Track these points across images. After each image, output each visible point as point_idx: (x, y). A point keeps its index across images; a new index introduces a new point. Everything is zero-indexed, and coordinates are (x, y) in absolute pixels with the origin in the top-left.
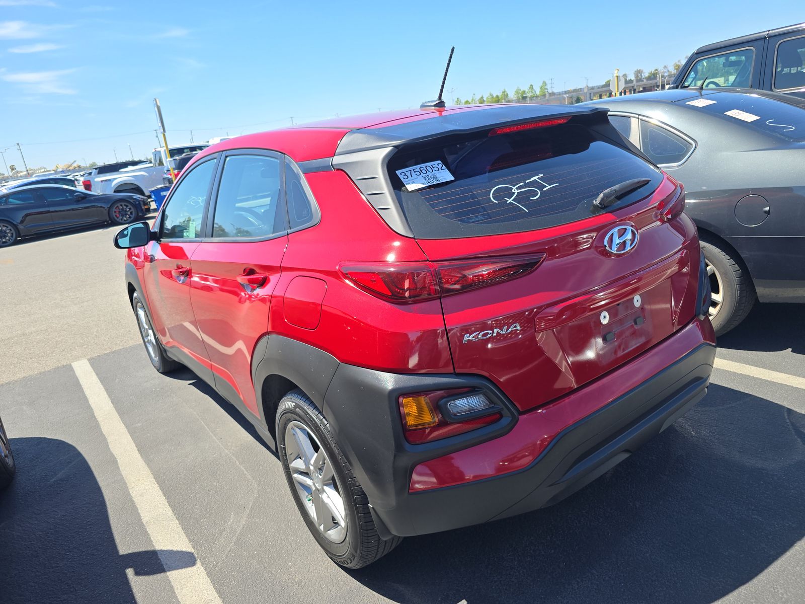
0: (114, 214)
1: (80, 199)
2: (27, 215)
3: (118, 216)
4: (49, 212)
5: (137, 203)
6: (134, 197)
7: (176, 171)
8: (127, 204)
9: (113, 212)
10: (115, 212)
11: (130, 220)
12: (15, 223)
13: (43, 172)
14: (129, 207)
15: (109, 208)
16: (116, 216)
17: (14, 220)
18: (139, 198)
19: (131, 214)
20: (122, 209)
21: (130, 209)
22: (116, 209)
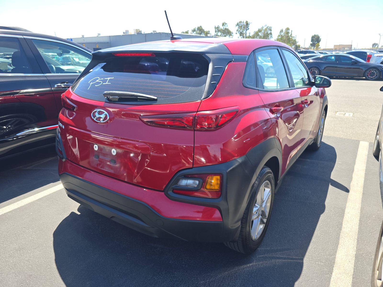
0: (367, 74)
1: (354, 63)
2: (327, 67)
3: (369, 75)
4: (337, 67)
8: (376, 70)
9: (367, 73)
10: (368, 73)
11: (374, 79)
12: (320, 70)
15: (366, 71)
17: (321, 68)
19: (376, 76)
20: (373, 72)
21: (377, 73)
22: (369, 71)
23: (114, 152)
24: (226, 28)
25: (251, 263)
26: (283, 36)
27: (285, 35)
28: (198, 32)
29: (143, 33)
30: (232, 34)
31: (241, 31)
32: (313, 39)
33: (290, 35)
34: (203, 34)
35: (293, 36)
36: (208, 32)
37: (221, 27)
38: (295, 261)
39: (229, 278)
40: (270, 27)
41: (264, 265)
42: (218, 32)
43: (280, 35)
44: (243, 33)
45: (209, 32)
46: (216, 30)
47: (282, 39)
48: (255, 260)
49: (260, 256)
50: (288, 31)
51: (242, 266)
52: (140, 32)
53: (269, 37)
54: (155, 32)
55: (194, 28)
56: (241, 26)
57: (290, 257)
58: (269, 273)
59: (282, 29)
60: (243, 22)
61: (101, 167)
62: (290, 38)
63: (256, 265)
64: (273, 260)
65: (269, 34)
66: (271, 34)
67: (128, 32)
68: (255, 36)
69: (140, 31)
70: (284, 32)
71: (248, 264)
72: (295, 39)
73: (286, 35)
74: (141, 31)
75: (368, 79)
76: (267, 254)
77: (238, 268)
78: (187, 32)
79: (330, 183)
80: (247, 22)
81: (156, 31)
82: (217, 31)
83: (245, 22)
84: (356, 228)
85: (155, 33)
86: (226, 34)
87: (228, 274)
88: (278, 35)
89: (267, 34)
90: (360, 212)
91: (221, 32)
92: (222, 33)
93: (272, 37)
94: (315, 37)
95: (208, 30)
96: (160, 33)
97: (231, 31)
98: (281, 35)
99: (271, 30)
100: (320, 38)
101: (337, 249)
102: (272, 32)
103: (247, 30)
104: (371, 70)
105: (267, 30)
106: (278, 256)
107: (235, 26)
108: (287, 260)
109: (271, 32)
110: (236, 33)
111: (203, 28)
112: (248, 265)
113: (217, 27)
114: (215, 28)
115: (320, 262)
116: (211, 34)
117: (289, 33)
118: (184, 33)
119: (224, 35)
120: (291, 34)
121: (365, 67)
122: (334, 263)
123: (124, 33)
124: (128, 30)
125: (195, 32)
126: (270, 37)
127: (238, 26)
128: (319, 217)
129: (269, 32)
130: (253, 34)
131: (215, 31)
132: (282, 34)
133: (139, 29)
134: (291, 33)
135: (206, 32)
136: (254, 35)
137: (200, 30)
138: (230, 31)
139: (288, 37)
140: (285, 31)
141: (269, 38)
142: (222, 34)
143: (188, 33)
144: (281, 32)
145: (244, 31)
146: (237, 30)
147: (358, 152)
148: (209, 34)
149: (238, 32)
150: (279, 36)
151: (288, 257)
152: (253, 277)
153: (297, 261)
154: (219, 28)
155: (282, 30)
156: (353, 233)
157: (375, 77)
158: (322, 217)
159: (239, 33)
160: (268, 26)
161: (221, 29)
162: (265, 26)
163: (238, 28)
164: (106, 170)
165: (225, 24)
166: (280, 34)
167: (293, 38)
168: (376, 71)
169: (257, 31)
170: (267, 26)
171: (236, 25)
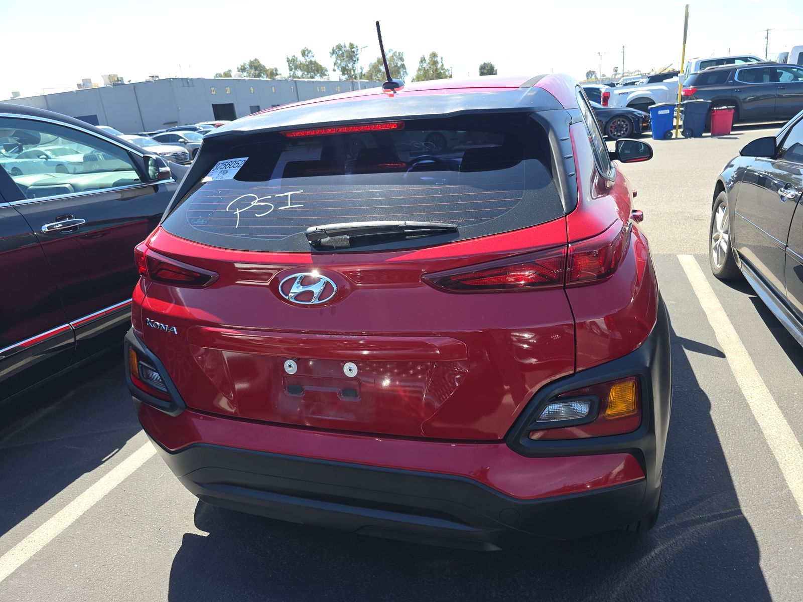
0: (610, 129)
3: (613, 131)
5: (637, 119)
6: (635, 113)
7: (692, 87)
8: (625, 120)
10: (611, 127)
13: (637, 75)
14: (626, 123)
15: (607, 123)
16: (611, 131)
18: (641, 114)
19: (626, 130)
20: (620, 124)
21: (627, 125)
22: (613, 124)
23: (350, 370)
24: (311, 61)
25: (654, 548)
26: (428, 70)
27: (430, 67)
28: (253, 71)
29: (126, 82)
30: (326, 73)
31: (343, 64)
32: (482, 71)
33: (439, 66)
34: (265, 76)
35: (446, 69)
36: (274, 71)
37: (301, 59)
38: (728, 518)
39: (635, 593)
40: (399, 53)
41: (681, 545)
42: (295, 69)
43: (420, 68)
44: (347, 68)
45: (276, 70)
46: (291, 65)
47: (427, 75)
48: (657, 539)
49: (661, 528)
50: (436, 59)
51: (643, 560)
52: (118, 80)
53: (402, 73)
54: (157, 79)
55: (242, 64)
56: (342, 55)
57: (715, 513)
58: (701, 558)
59: (424, 56)
60: (345, 46)
61: (313, 413)
62: (440, 72)
63: (667, 549)
64: (689, 529)
65: (399, 68)
66: (403, 66)
67: (90, 82)
68: (374, 74)
69: (120, 79)
70: (427, 61)
71: (651, 551)
72: (450, 74)
73: (432, 67)
74: (122, 78)
75: (613, 137)
76: (671, 519)
77: (637, 566)
78: (228, 74)
79: (683, 346)
80: (352, 46)
81: (157, 77)
82: (293, 67)
83: (348, 45)
84: (783, 423)
85: (155, 80)
86: (312, 74)
87: (627, 586)
88: (417, 69)
89: (396, 68)
90: (768, 391)
91: (302, 68)
92: (305, 70)
93: (406, 72)
94: (486, 68)
95: (272, 67)
96: (168, 81)
97: (323, 66)
98: (423, 69)
99: (402, 59)
100: (495, 69)
101: (782, 473)
102: (405, 63)
103: (354, 62)
104: (617, 120)
105: (394, 59)
106: (694, 518)
107: (330, 55)
108: (715, 522)
109: (402, 63)
110: (334, 70)
111: (262, 63)
112: (653, 554)
113: (290, 58)
114: (288, 61)
115: (772, 508)
116: (281, 74)
117: (438, 62)
118: (220, 76)
119: (309, 76)
120: (443, 65)
121: (605, 116)
122: (795, 502)
123: (79, 85)
124: (90, 79)
125: (245, 74)
126: (404, 75)
127: (334, 56)
128: (710, 417)
129: (399, 64)
130: (369, 69)
131: (288, 67)
132: (425, 65)
133: (115, 75)
134: (442, 62)
135: (269, 71)
136: (370, 71)
137: (256, 69)
138: (321, 66)
139: (437, 71)
140: (430, 59)
141: (402, 75)
142: (306, 73)
143: (231, 76)
144: (421, 61)
145: (349, 65)
146: (335, 64)
147: (688, 276)
148: (277, 74)
149: (338, 67)
150: (419, 70)
151: (713, 514)
152: (678, 576)
153: (733, 517)
154: (295, 61)
155: (423, 59)
156: (786, 435)
157: (625, 132)
158: (714, 414)
159: (340, 69)
160: (396, 52)
161: (301, 64)
162: (390, 52)
163: (337, 58)
164: (330, 418)
165: (307, 52)
166: (422, 66)
167: (447, 73)
168: (624, 122)
169: (375, 63)
170: (394, 51)
171: (330, 53)
